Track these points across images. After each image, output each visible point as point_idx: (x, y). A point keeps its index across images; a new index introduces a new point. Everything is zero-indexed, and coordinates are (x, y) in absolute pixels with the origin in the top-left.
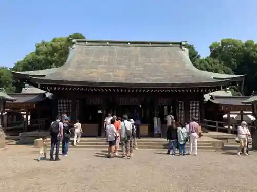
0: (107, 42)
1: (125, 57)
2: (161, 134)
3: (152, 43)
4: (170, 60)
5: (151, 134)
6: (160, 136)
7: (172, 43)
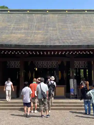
0: (27, 11)
1: (43, 23)
2: (77, 95)
3: (68, 11)
4: (86, 25)
5: (68, 95)
6: (76, 98)
7: (87, 11)
